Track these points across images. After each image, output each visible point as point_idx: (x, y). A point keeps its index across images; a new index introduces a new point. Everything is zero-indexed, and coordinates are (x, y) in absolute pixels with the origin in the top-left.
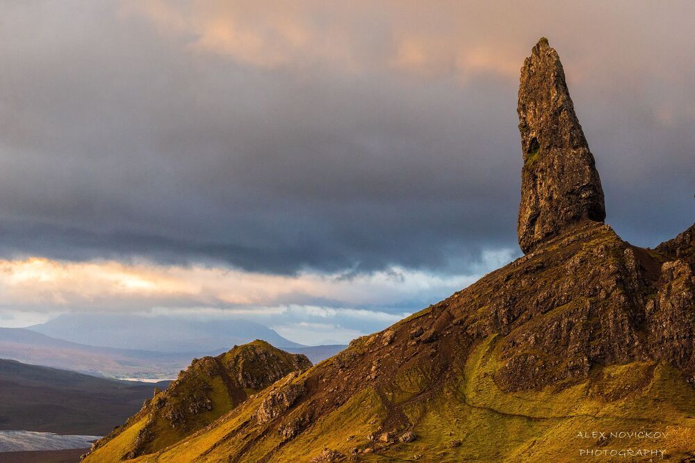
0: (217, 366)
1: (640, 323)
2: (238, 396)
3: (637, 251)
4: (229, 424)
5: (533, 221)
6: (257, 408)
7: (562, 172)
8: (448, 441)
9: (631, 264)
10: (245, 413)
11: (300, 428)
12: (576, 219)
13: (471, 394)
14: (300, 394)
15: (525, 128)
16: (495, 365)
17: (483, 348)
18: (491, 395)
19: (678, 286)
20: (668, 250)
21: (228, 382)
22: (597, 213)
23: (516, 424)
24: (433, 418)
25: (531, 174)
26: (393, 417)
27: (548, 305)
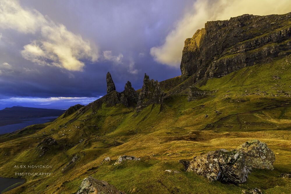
0: (73, 107)
1: (119, 100)
2: (76, 110)
3: (119, 93)
4: (75, 113)
5: (108, 90)
6: (78, 111)
7: (111, 85)
8: (100, 113)
9: (118, 94)
10: (77, 112)
11: (83, 113)
12: (113, 90)
13: (102, 108)
14: (83, 110)
15: (107, 81)
16: (105, 105)
17: (104, 103)
18: (105, 108)
19: (123, 96)
20: (122, 93)
21: (75, 109)
22: (115, 89)
23: (107, 111)
24: (98, 111)
25: (108, 86)
26: (94, 111)
27: (110, 99)
